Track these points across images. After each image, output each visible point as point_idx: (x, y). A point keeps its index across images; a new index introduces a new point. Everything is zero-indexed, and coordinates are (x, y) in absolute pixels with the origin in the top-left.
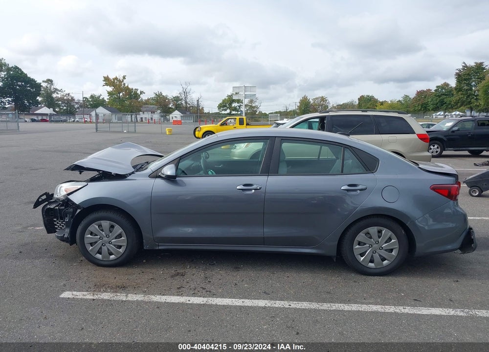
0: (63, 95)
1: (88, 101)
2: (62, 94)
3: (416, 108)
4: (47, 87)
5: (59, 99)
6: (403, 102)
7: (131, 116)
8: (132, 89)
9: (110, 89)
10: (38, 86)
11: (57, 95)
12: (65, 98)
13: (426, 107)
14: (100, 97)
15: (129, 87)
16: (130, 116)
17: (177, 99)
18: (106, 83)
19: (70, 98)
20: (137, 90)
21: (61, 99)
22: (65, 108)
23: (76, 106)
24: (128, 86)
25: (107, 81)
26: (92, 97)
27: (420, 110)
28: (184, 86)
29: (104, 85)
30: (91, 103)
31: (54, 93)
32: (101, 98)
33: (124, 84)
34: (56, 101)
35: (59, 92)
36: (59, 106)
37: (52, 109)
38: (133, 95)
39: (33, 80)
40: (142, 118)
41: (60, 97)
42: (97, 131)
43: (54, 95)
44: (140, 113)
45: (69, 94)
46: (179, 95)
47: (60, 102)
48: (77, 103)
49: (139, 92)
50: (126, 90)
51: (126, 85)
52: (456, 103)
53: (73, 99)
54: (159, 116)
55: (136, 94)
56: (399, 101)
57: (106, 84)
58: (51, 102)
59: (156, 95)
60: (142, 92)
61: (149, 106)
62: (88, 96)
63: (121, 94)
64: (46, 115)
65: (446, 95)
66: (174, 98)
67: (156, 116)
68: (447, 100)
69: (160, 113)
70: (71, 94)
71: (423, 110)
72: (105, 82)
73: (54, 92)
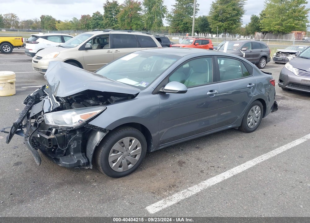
3: (83, 27)
6: (73, 22)
13: (88, 26)
27: (85, 28)
52: (106, 25)
56: (71, 21)
65: (99, 19)
68: (100, 22)
71: (87, 28)
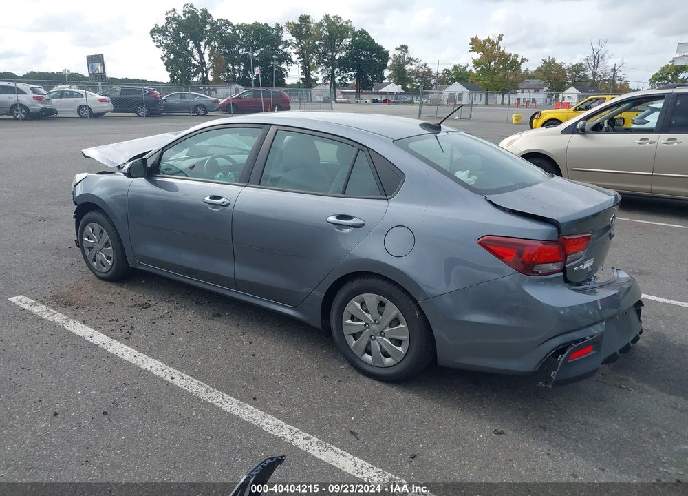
0: (418, 67)
1: (450, 74)
2: (417, 65)
4: (400, 56)
5: (412, 73)
7: (503, 96)
8: (510, 55)
9: (477, 56)
10: (384, 55)
11: (411, 67)
12: (420, 70)
14: (466, 67)
15: (506, 52)
16: (501, 96)
17: (578, 68)
18: (473, 48)
19: (427, 71)
20: (517, 56)
21: (416, 73)
22: (418, 84)
23: (433, 81)
24: (503, 51)
25: (476, 44)
26: (455, 68)
28: (596, 47)
29: (470, 51)
30: (453, 77)
31: (407, 64)
32: (467, 70)
33: (499, 48)
34: (409, 75)
35: (413, 63)
36: (411, 81)
37: (400, 86)
38: (511, 64)
39: (380, 48)
40: (519, 99)
41: (414, 69)
42: (420, 116)
43: (407, 67)
44: (518, 91)
45: (425, 65)
46: (584, 62)
47: (413, 77)
48: (434, 77)
49: (519, 60)
50: (501, 57)
51: (502, 49)
53: (430, 72)
54: (546, 96)
55: (515, 62)
57: (473, 50)
58: (401, 76)
59: (545, 62)
60: (523, 60)
61: (533, 81)
62: (450, 68)
63: (492, 64)
64: (391, 93)
66: (573, 66)
67: (541, 97)
69: (547, 91)
70: (428, 65)
72: (471, 46)
73: (408, 62)
